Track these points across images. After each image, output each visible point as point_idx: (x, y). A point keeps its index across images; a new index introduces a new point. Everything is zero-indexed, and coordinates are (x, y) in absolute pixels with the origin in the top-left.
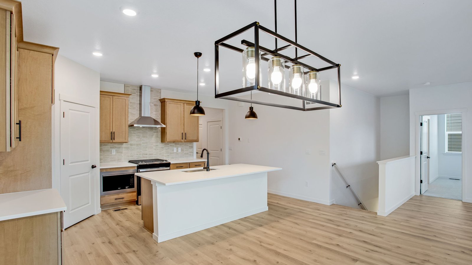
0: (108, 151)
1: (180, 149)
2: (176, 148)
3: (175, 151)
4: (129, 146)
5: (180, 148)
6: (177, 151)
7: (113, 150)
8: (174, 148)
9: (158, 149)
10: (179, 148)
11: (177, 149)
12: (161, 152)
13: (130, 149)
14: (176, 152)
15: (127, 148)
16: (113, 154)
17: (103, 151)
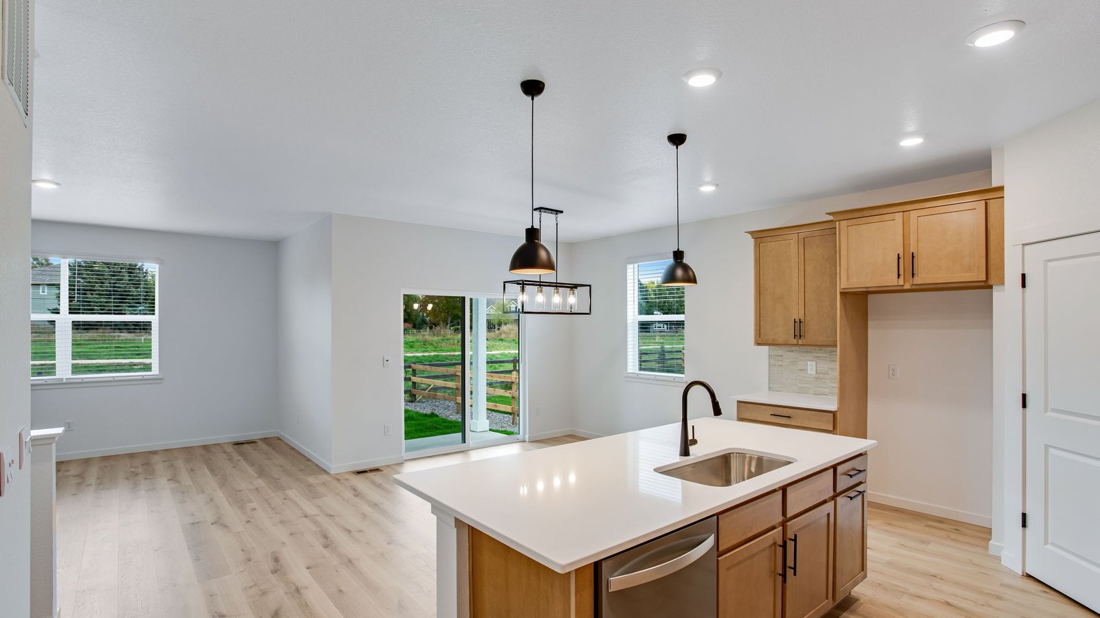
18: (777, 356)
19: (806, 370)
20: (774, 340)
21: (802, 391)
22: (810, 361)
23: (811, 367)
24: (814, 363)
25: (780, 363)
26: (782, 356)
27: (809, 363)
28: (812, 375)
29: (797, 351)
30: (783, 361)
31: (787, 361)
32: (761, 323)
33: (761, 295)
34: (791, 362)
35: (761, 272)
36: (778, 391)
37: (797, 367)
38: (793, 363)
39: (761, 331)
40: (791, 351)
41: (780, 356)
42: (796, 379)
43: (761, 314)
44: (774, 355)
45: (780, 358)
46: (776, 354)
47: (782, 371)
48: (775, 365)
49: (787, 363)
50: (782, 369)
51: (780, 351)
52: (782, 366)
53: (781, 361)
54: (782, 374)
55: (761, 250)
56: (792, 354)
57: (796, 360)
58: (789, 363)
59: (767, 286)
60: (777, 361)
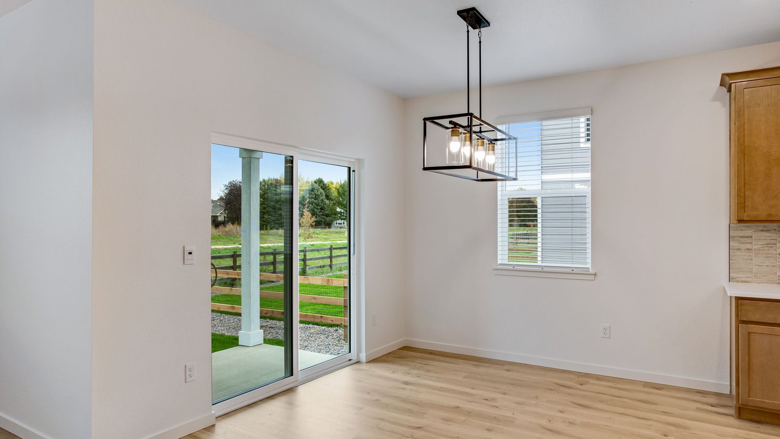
18: (742, 237)
20: (770, 215)
25: (749, 246)
26: (751, 237)
29: (776, 230)
30: (753, 243)
31: (759, 243)
32: (746, 193)
33: (746, 157)
34: (766, 244)
35: (746, 126)
36: (745, 282)
37: (776, 250)
38: (768, 246)
39: (746, 204)
40: (766, 231)
41: (747, 237)
42: (774, 266)
43: (746, 182)
44: (737, 237)
45: (748, 240)
46: (741, 235)
47: (752, 256)
48: (740, 249)
49: (760, 246)
50: (751, 254)
51: (747, 231)
52: (751, 249)
53: (749, 243)
54: (752, 260)
55: (746, 97)
56: (768, 234)
57: (774, 242)
58: (763, 246)
59: (757, 145)
60: (743, 243)
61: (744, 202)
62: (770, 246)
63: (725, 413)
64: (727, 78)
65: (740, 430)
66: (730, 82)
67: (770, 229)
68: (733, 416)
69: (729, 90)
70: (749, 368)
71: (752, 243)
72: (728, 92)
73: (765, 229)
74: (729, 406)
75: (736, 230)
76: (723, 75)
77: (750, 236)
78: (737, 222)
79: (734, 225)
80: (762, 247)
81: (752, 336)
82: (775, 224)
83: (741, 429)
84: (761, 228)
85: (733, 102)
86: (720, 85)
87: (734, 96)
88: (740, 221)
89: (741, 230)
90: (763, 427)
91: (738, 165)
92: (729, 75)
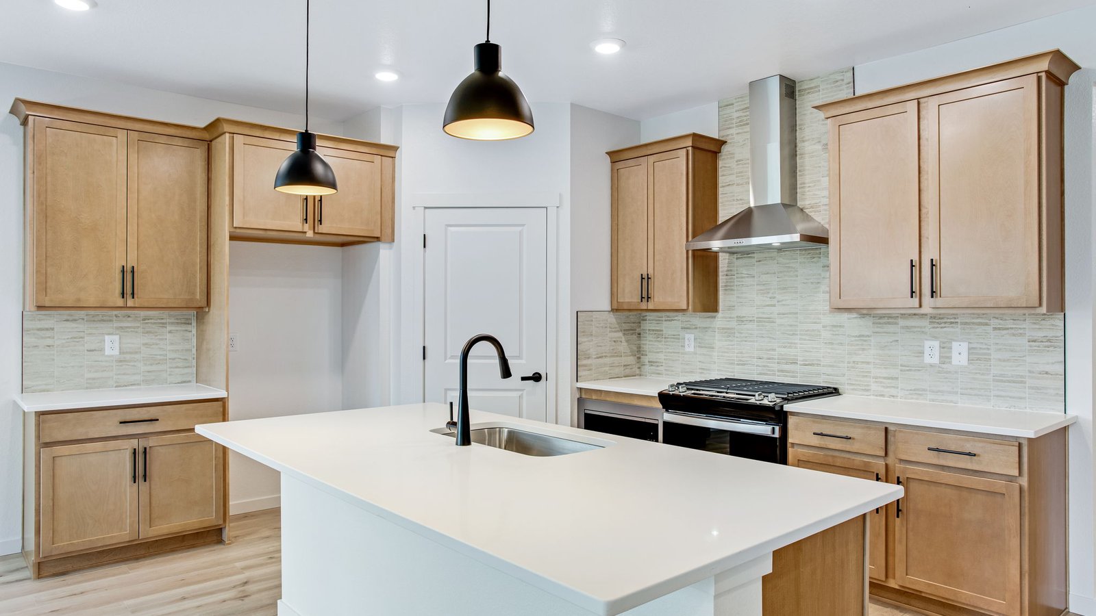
0: (676, 337)
1: (960, 354)
2: (936, 344)
3: (931, 353)
4: (733, 324)
5: (965, 345)
6: (945, 358)
7: (687, 336)
8: (928, 344)
9: (841, 344)
10: (955, 345)
11: (945, 348)
12: (857, 359)
13: (737, 335)
14: (936, 360)
15: (728, 333)
16: (687, 349)
17: (665, 338)
18: (39, 330)
19: (102, 350)
20: (79, 300)
21: (91, 385)
22: (109, 334)
23: (111, 345)
24: (117, 337)
25: (49, 342)
26: (53, 329)
27: (107, 337)
28: (112, 356)
29: (83, 319)
30: (55, 338)
31: (63, 337)
32: (48, 269)
33: (49, 220)
34: (71, 338)
35: (49, 179)
36: (44, 391)
37: (84, 345)
38: (75, 340)
39: (48, 285)
40: (72, 320)
41: (47, 329)
42: (81, 367)
43: (48, 255)
44: (33, 329)
45: (48, 334)
46: (39, 327)
47: (54, 355)
48: (36, 346)
49: (64, 341)
50: (52, 352)
51: (49, 320)
52: (53, 346)
53: (49, 337)
54: (53, 360)
55: (50, 140)
56: (74, 325)
57: (82, 334)
58: (68, 340)
59: (63, 206)
60: (42, 338)
61: (46, 282)
62: (77, 340)
63: (18, 579)
64: (22, 107)
65: (41, 593)
66: (27, 113)
67: (77, 318)
68: (29, 579)
69: (25, 123)
70: (53, 505)
71: (53, 338)
72: (21, 125)
73: (70, 318)
74: (22, 568)
75: (31, 320)
76: (17, 100)
77: (51, 328)
78: (35, 309)
79: (29, 313)
80: (67, 342)
81: (58, 461)
82: (83, 312)
83: (43, 591)
84: (65, 317)
85: (30, 141)
86: (10, 113)
87: (32, 134)
88: (40, 308)
89: (39, 320)
90: (70, 577)
91: (38, 231)
92: (25, 102)
